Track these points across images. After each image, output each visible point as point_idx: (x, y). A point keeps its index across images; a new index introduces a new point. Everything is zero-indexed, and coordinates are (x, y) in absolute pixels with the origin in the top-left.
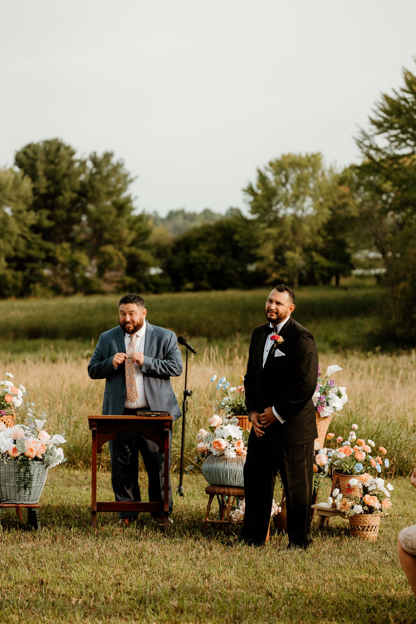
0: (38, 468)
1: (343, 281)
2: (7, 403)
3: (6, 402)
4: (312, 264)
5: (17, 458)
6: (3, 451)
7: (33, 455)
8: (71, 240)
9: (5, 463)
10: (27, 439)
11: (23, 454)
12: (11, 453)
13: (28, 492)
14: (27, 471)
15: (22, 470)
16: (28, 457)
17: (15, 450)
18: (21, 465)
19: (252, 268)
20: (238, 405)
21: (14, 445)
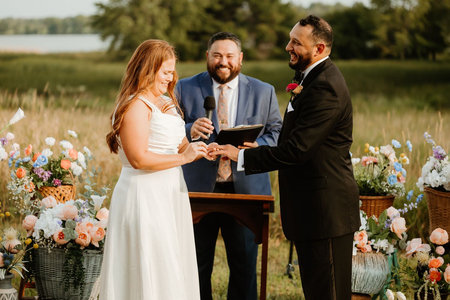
0: (93, 259)
1: (439, 57)
2: (63, 170)
3: (62, 168)
4: (415, 43)
5: (64, 246)
6: (46, 235)
7: (87, 242)
8: (235, 20)
9: (50, 252)
10: (81, 220)
11: (73, 241)
12: (56, 238)
13: (79, 291)
14: (79, 263)
15: (71, 262)
16: (79, 245)
17: (61, 235)
18: (70, 255)
19: (370, 44)
20: (362, 182)
21: (62, 229)
